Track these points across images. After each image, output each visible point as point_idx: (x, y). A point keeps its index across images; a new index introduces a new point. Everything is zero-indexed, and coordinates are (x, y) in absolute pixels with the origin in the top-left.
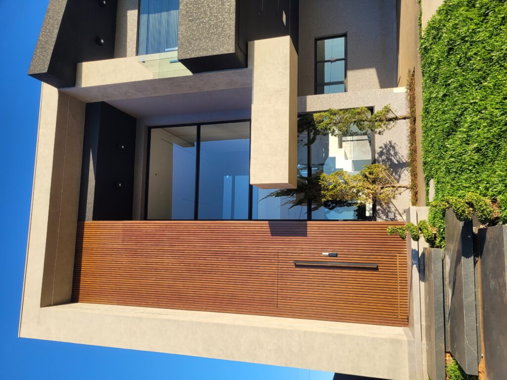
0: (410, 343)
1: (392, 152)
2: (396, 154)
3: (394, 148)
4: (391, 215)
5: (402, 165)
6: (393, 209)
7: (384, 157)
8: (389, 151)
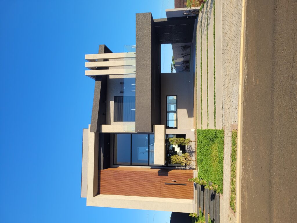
0: (193, 205)
1: (191, 148)
2: (192, 149)
3: (191, 147)
4: (190, 166)
5: (193, 152)
6: (191, 165)
7: (188, 149)
8: (190, 148)
